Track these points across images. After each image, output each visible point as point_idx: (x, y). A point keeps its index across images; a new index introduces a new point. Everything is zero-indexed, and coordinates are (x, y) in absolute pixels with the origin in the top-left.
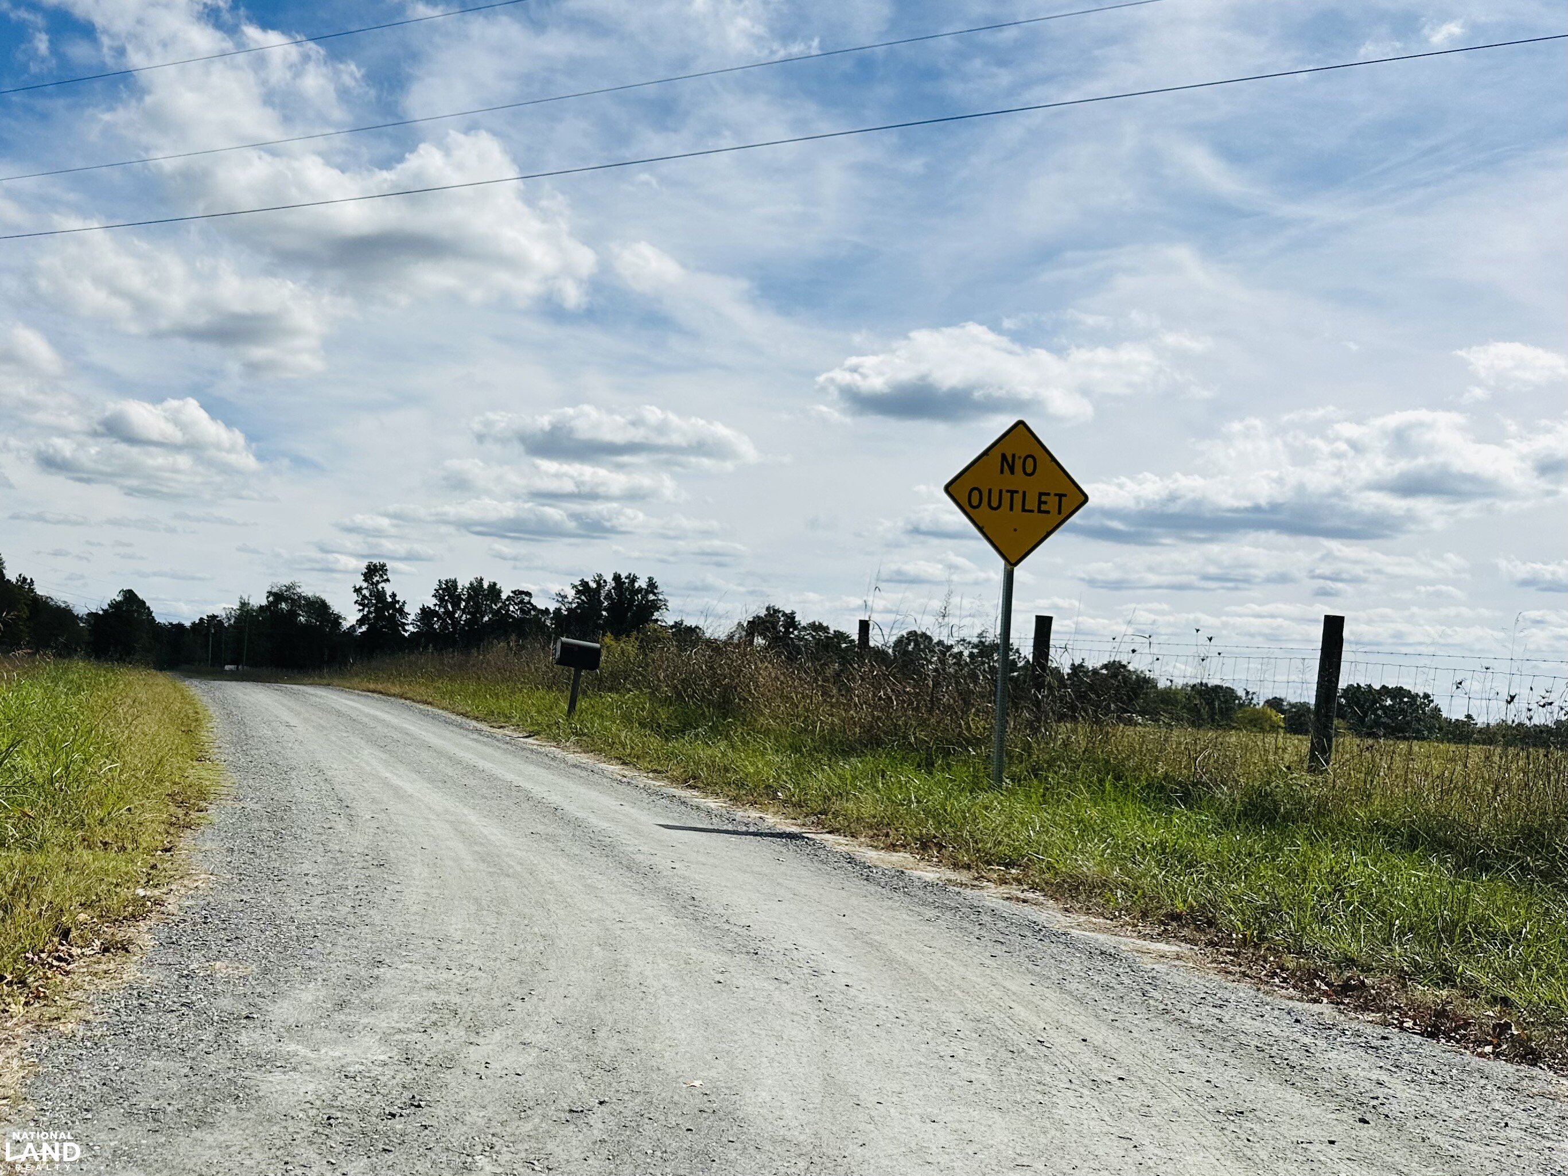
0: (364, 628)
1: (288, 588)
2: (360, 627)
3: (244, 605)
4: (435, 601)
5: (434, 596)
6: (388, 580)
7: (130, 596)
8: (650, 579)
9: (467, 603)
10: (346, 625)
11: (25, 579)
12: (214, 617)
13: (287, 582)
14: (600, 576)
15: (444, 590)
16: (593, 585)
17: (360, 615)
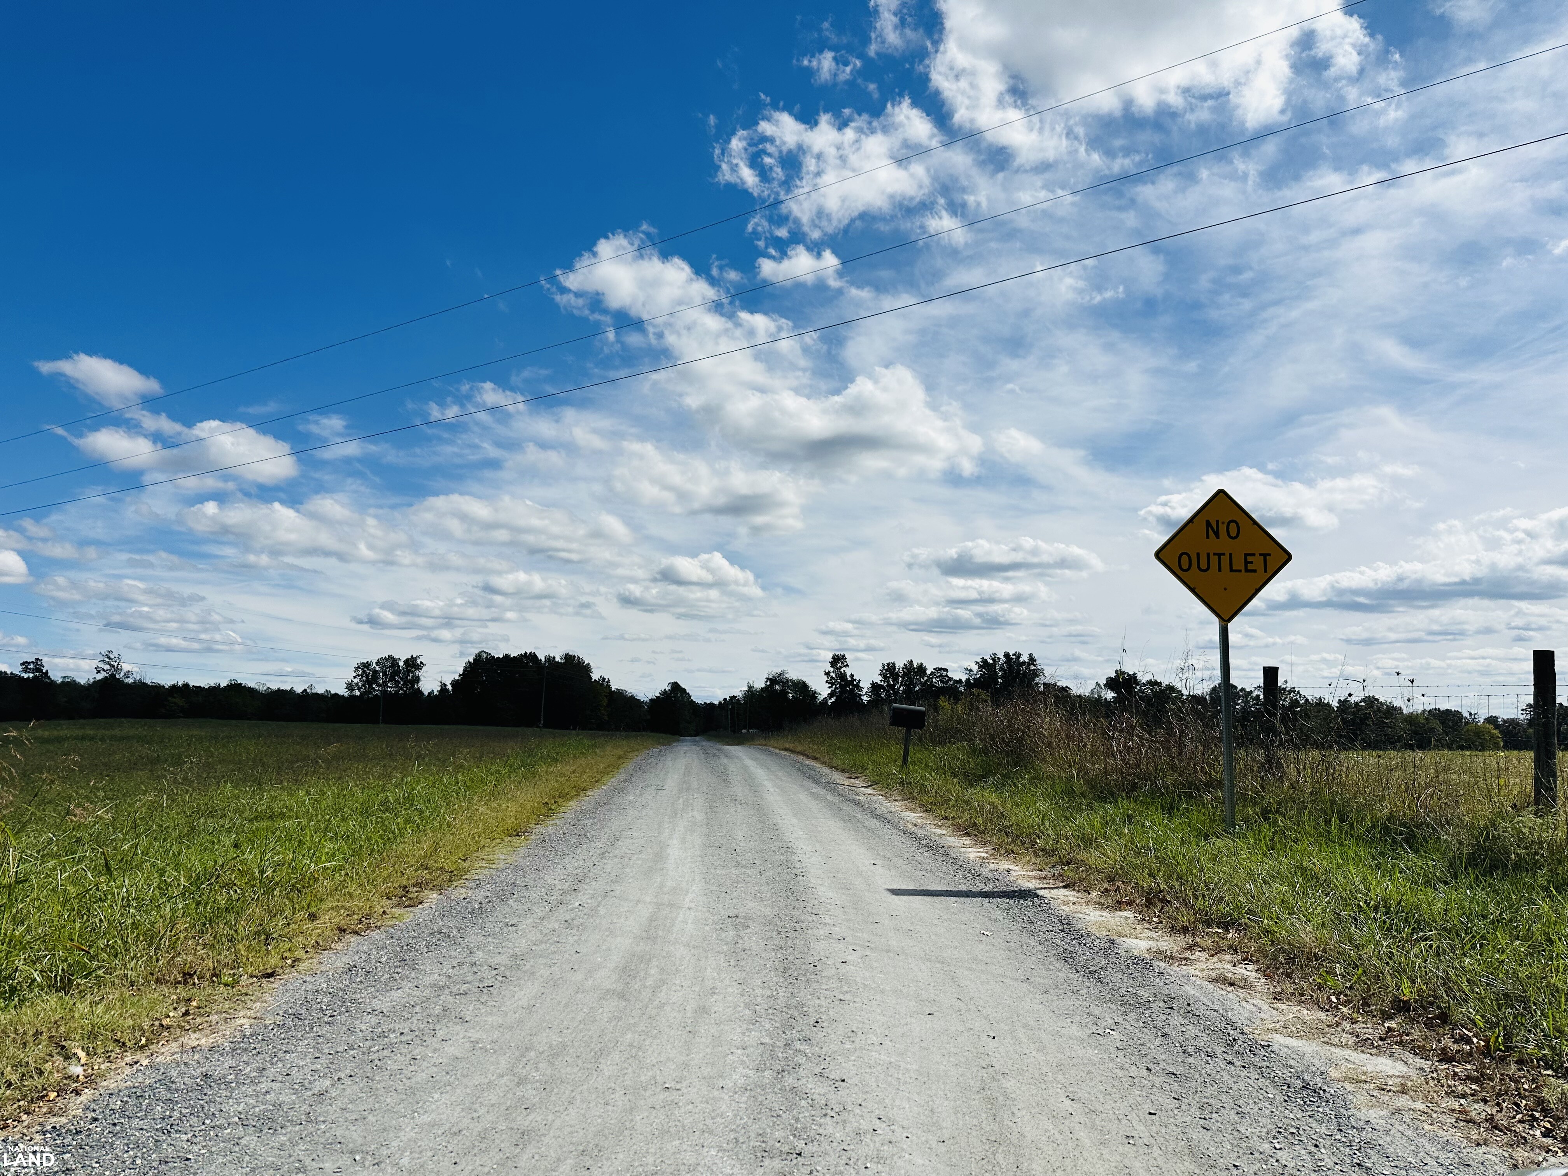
0: (833, 699)
1: (780, 675)
2: (830, 699)
3: (750, 688)
4: (880, 678)
5: (880, 674)
6: (847, 665)
7: (675, 686)
8: (1030, 655)
9: (903, 678)
10: (820, 698)
11: (604, 679)
12: (734, 697)
13: (778, 671)
14: (995, 655)
15: (886, 670)
16: (990, 661)
17: (829, 691)
